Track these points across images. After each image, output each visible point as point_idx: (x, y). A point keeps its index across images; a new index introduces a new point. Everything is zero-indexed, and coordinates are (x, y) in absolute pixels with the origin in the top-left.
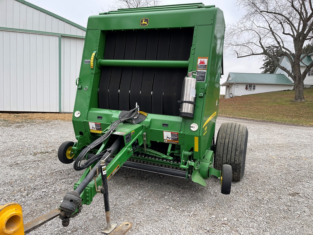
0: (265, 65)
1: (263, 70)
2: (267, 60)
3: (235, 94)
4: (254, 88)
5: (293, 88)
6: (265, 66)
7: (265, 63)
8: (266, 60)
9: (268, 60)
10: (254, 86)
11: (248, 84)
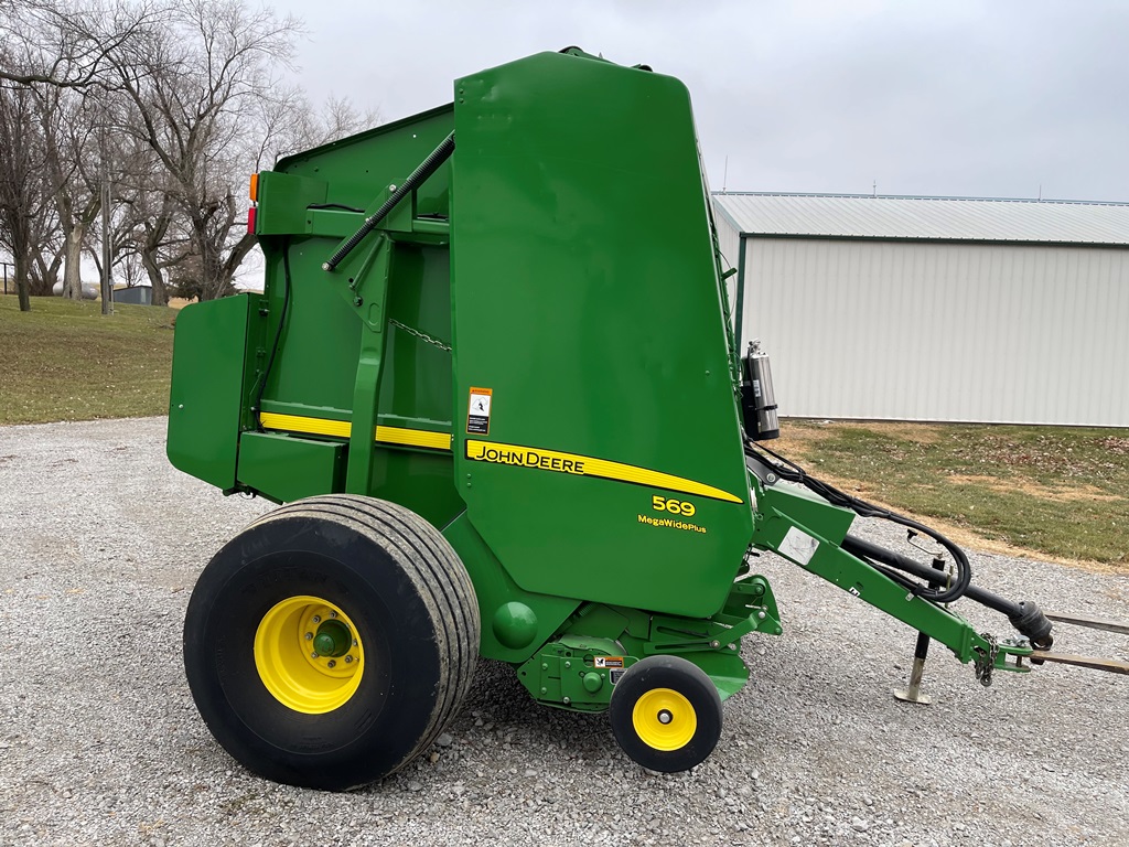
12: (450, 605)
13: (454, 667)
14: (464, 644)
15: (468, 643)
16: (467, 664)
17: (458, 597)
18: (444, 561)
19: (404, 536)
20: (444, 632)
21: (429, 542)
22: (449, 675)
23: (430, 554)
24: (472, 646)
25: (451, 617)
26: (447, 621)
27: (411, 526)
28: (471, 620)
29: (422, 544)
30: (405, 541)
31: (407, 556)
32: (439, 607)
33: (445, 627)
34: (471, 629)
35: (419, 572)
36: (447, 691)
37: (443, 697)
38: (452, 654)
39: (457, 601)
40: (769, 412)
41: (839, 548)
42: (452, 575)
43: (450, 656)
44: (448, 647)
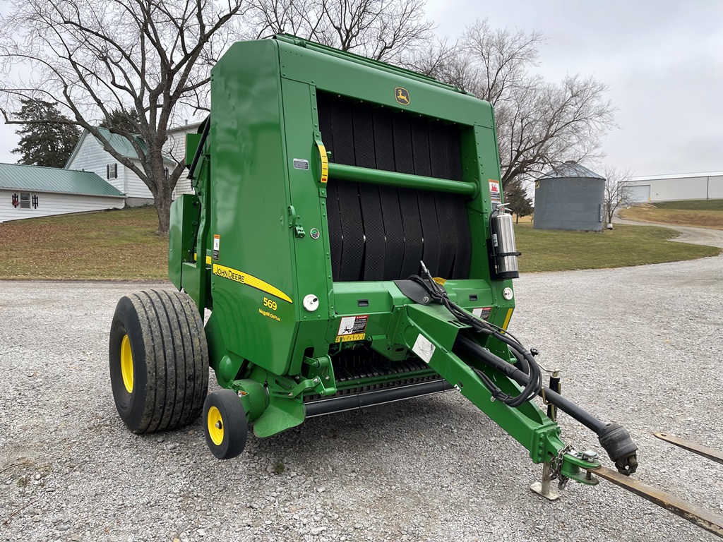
0: (24, 143)
1: (20, 156)
2: (27, 134)
5: (124, 204)
6: (24, 146)
7: (23, 140)
8: (23, 132)
9: (30, 133)
10: (35, 198)
11: (18, 191)
12: (164, 346)
13: (160, 378)
14: (171, 369)
15: (176, 369)
16: (174, 380)
17: (174, 344)
18: (175, 324)
19: (155, 309)
20: (153, 359)
21: (172, 315)
22: (156, 382)
23: (166, 320)
24: (180, 371)
25: (162, 352)
26: (158, 354)
27: (167, 306)
28: (183, 358)
29: (165, 315)
30: (154, 312)
31: (148, 318)
32: (154, 346)
33: (155, 356)
34: (180, 362)
35: (150, 327)
36: (156, 390)
37: (153, 392)
38: (158, 371)
39: (172, 346)
40: (506, 258)
41: (448, 354)
42: (177, 332)
43: (156, 372)
44: (156, 367)
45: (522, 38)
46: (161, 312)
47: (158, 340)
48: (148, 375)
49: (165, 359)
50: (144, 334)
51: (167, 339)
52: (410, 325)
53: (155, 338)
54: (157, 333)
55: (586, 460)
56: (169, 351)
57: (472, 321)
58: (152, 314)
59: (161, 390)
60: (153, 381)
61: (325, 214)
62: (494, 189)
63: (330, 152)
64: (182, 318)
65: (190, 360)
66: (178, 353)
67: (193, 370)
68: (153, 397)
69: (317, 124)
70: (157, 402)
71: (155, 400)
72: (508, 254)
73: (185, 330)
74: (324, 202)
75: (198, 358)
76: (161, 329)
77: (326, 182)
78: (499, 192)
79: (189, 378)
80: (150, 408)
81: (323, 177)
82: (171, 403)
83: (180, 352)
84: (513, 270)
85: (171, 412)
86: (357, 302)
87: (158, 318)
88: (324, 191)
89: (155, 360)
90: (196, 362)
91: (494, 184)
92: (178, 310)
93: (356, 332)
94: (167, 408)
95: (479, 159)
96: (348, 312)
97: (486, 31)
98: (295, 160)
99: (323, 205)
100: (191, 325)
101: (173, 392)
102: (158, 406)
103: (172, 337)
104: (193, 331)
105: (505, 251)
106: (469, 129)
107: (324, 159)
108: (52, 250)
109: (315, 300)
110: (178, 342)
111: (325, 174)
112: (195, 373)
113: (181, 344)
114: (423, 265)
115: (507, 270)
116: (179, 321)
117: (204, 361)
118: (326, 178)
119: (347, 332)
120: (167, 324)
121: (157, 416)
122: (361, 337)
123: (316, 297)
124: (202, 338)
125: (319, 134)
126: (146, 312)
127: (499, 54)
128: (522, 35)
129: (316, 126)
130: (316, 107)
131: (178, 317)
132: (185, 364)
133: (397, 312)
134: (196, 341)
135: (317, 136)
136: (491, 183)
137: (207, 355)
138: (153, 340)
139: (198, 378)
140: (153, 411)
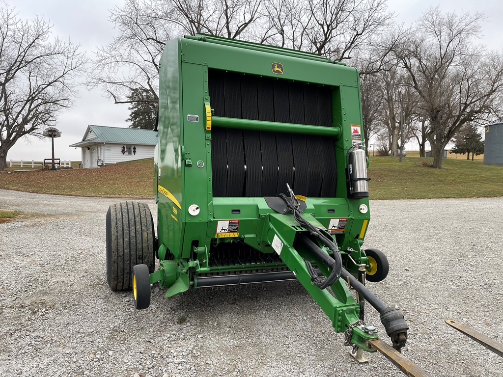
3: (105, 160)
4: (134, 152)
10: (135, 148)
11: (125, 144)
12: (123, 236)
13: (120, 256)
14: (127, 251)
15: (130, 251)
16: (128, 258)
17: (130, 235)
18: (132, 223)
19: (122, 213)
20: (116, 244)
21: (132, 217)
22: (118, 258)
23: (127, 220)
24: (133, 253)
25: (122, 240)
26: (119, 241)
27: (130, 211)
28: (135, 244)
29: (127, 217)
30: (121, 215)
31: (116, 219)
32: (117, 236)
33: (117, 242)
34: (133, 247)
35: (117, 224)
36: (118, 263)
37: (116, 265)
38: (119, 252)
39: (128, 236)
40: (358, 181)
41: (290, 249)
42: (133, 228)
43: (117, 252)
44: (117, 249)
45: (468, 18)
46: (125, 215)
47: (120, 232)
48: (113, 254)
49: (123, 244)
50: (112, 228)
51: (126, 232)
52: (270, 228)
53: (118, 231)
54: (120, 228)
55: (367, 333)
56: (126, 240)
57: (308, 226)
58: (119, 216)
59: (121, 264)
60: (116, 258)
61: (210, 151)
62: (356, 131)
63: (213, 110)
64: (138, 219)
65: (140, 246)
66: (132, 241)
67: (141, 253)
68: (116, 268)
69: (207, 91)
70: (119, 272)
71: (118, 270)
72: (360, 179)
73: (138, 227)
74: (209, 143)
75: (145, 245)
76: (123, 226)
77: (210, 129)
78: (360, 133)
79: (139, 257)
80: (115, 275)
81: (207, 126)
82: (127, 272)
83: (133, 240)
84: (364, 191)
85: (128, 278)
86: (231, 211)
87: (122, 218)
88: (209, 136)
89: (117, 245)
90: (144, 248)
91: (356, 128)
92: (136, 214)
93: (230, 231)
94: (125, 275)
95: (342, 110)
96: (224, 218)
97: (438, 14)
98: (188, 115)
99: (208, 145)
100: (143, 224)
101: (128, 266)
102: (120, 274)
103: (129, 231)
104: (143, 228)
105: (358, 177)
106: (336, 89)
107: (209, 114)
108: (139, 180)
109: (197, 208)
110: (133, 234)
111: (209, 124)
112: (142, 255)
113: (134, 235)
114: (288, 186)
115: (359, 191)
116: (135, 221)
117: (150, 247)
118: (210, 127)
119: (223, 231)
120: (127, 222)
121: (120, 280)
122: (236, 235)
123: (197, 206)
124: (149, 232)
125: (208, 97)
126: (116, 215)
127: (449, 31)
128: (467, 15)
129: (206, 93)
130: (207, 80)
131: (135, 218)
132: (136, 248)
133: (262, 218)
134: (145, 234)
135: (207, 99)
136: (352, 128)
137: (152, 243)
138: (117, 232)
139: (145, 258)
140: (117, 276)
